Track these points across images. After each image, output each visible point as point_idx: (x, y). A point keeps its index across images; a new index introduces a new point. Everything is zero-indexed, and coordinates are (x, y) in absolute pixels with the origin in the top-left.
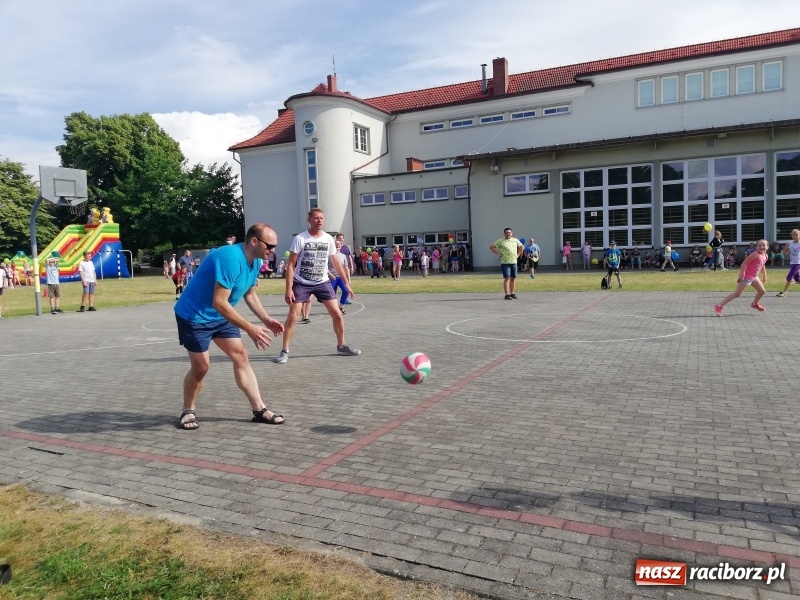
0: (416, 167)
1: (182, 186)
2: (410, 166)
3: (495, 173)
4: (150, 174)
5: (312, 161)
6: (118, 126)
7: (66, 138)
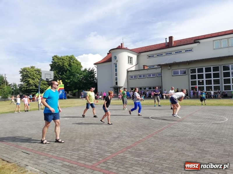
0: (146, 68)
1: (81, 74)
2: (144, 68)
3: (169, 69)
4: (73, 71)
5: (116, 67)
6: (65, 59)
7: (52, 62)
